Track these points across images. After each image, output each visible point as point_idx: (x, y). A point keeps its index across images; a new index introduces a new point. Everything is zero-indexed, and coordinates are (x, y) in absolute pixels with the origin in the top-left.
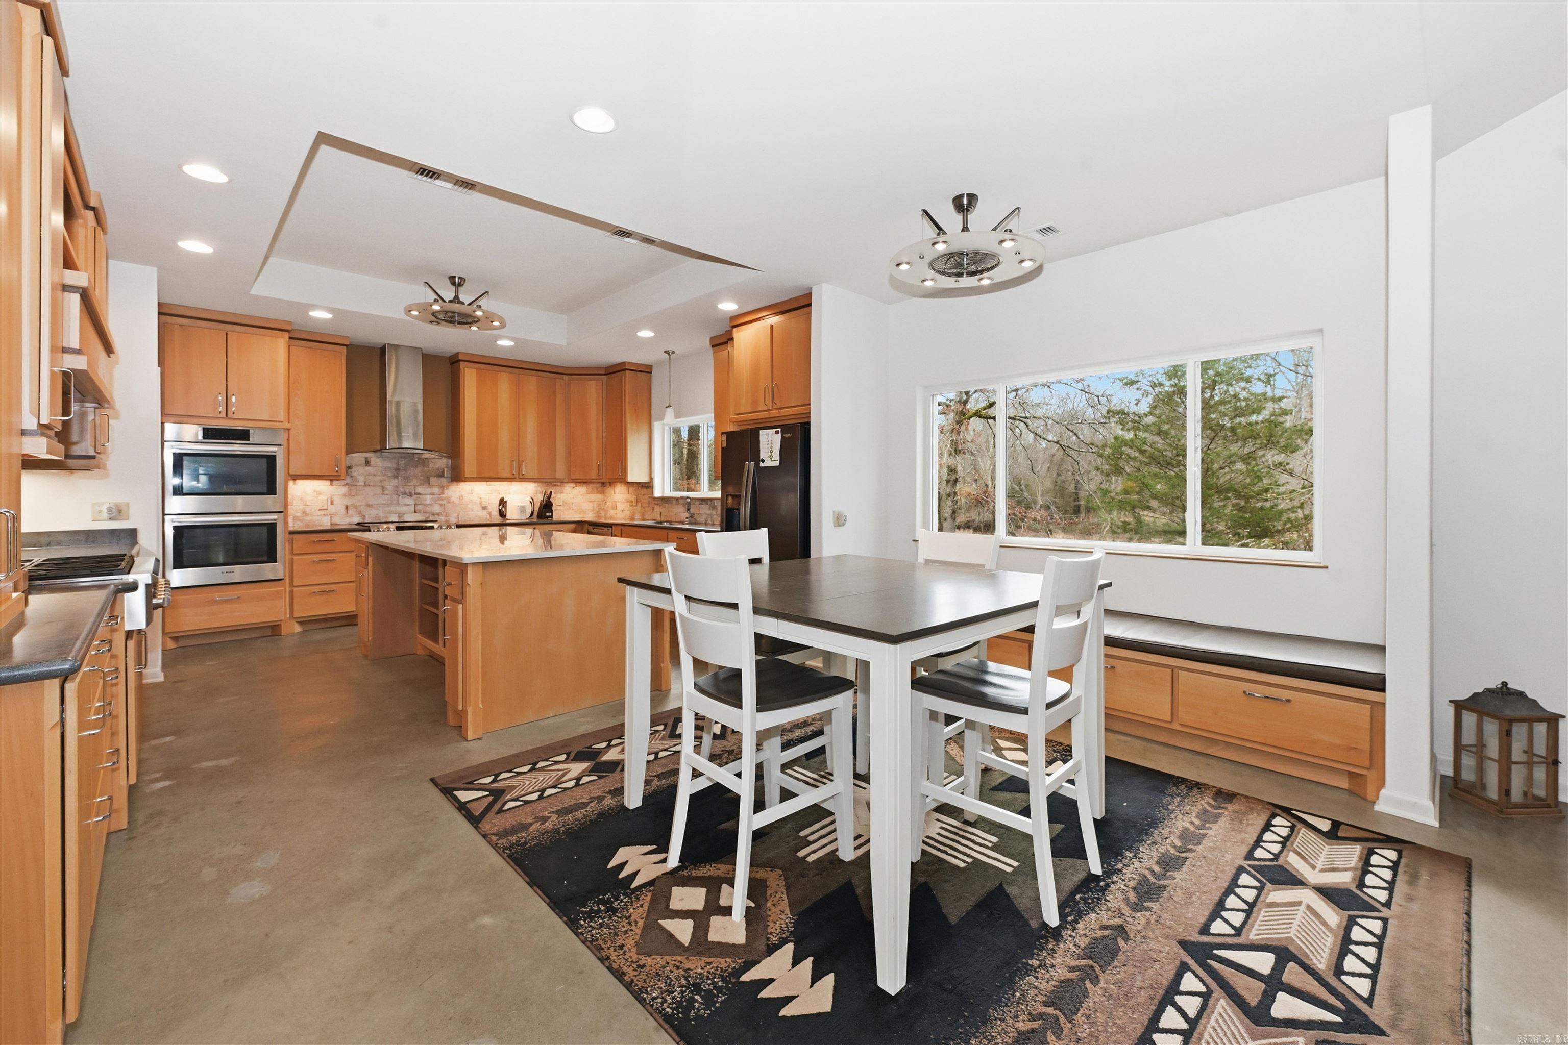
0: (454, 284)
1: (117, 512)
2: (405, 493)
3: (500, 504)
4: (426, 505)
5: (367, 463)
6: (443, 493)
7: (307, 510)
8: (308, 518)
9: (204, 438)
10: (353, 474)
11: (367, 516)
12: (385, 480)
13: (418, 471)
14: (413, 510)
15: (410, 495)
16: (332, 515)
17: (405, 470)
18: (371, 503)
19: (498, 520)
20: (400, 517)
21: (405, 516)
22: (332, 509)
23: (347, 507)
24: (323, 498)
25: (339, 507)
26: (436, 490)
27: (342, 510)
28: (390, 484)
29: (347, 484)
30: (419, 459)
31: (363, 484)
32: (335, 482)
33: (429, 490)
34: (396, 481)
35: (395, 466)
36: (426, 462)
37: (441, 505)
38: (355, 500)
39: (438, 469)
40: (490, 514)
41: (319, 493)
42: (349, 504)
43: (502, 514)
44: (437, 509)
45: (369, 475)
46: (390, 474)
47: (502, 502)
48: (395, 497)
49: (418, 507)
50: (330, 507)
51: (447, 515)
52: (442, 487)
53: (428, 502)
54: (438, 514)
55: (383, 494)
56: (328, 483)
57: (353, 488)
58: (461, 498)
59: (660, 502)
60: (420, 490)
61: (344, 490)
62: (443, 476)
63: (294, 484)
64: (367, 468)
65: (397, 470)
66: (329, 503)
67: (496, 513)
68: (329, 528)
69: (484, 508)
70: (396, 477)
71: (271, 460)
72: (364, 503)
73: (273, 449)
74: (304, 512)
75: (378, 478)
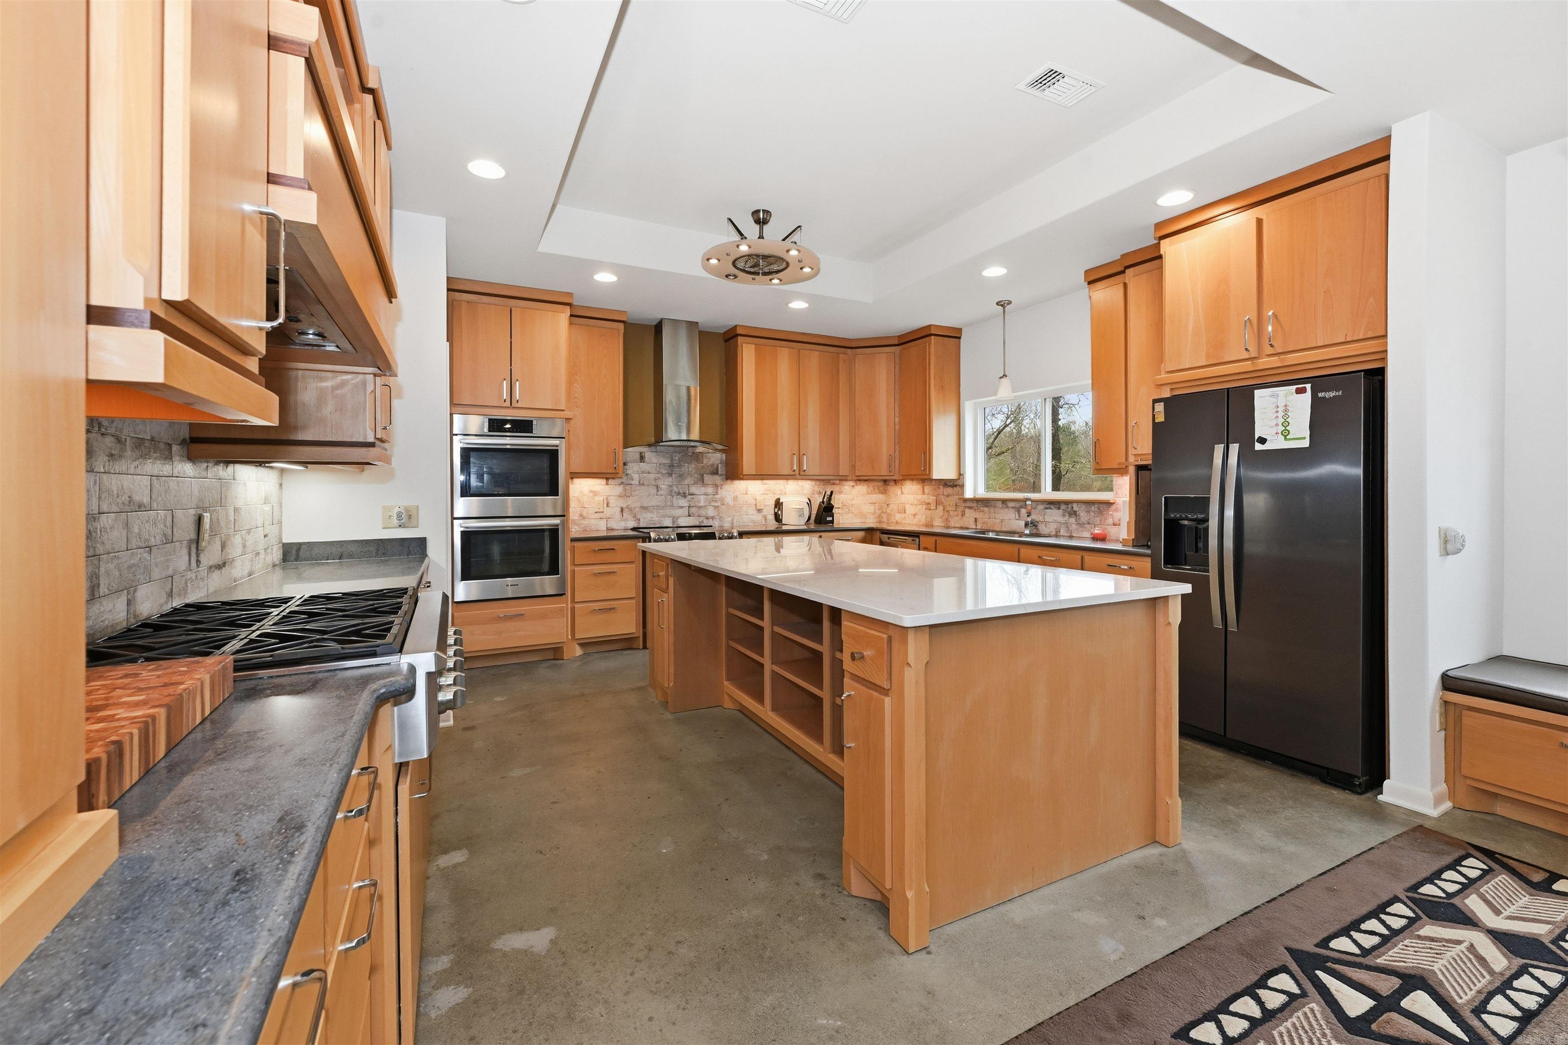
0: (757, 221)
1: (407, 518)
2: (679, 494)
3: (776, 507)
4: (700, 507)
5: (642, 458)
6: (717, 493)
7: (586, 513)
8: (585, 522)
9: (489, 431)
10: (629, 472)
11: (642, 521)
12: (659, 478)
13: (692, 467)
14: (687, 513)
15: (684, 495)
16: (608, 519)
17: (679, 466)
18: (645, 505)
19: (772, 525)
20: (674, 522)
21: (679, 520)
22: (608, 512)
23: (622, 510)
24: (599, 499)
25: (614, 509)
26: (710, 490)
27: (618, 513)
28: (665, 483)
29: (622, 483)
30: (693, 453)
31: (637, 482)
32: (610, 481)
33: (703, 490)
34: (670, 479)
35: (669, 461)
36: (700, 456)
37: (715, 507)
38: (630, 502)
39: (712, 465)
40: (765, 518)
41: (595, 493)
42: (624, 506)
43: (778, 518)
44: (711, 512)
45: (643, 472)
46: (664, 472)
47: (778, 504)
48: (669, 497)
49: (693, 510)
50: (606, 509)
51: (721, 519)
52: (716, 486)
53: (702, 504)
54: (713, 518)
55: (657, 495)
56: (604, 481)
57: (628, 487)
58: (735, 498)
59: (974, 505)
60: (693, 489)
61: (619, 490)
62: (718, 474)
63: (572, 483)
64: (642, 465)
65: (671, 466)
66: (605, 505)
67: (771, 517)
68: (604, 534)
69: (759, 511)
70: (670, 475)
71: (553, 454)
72: (639, 504)
73: (556, 442)
74: (581, 515)
75: (652, 476)
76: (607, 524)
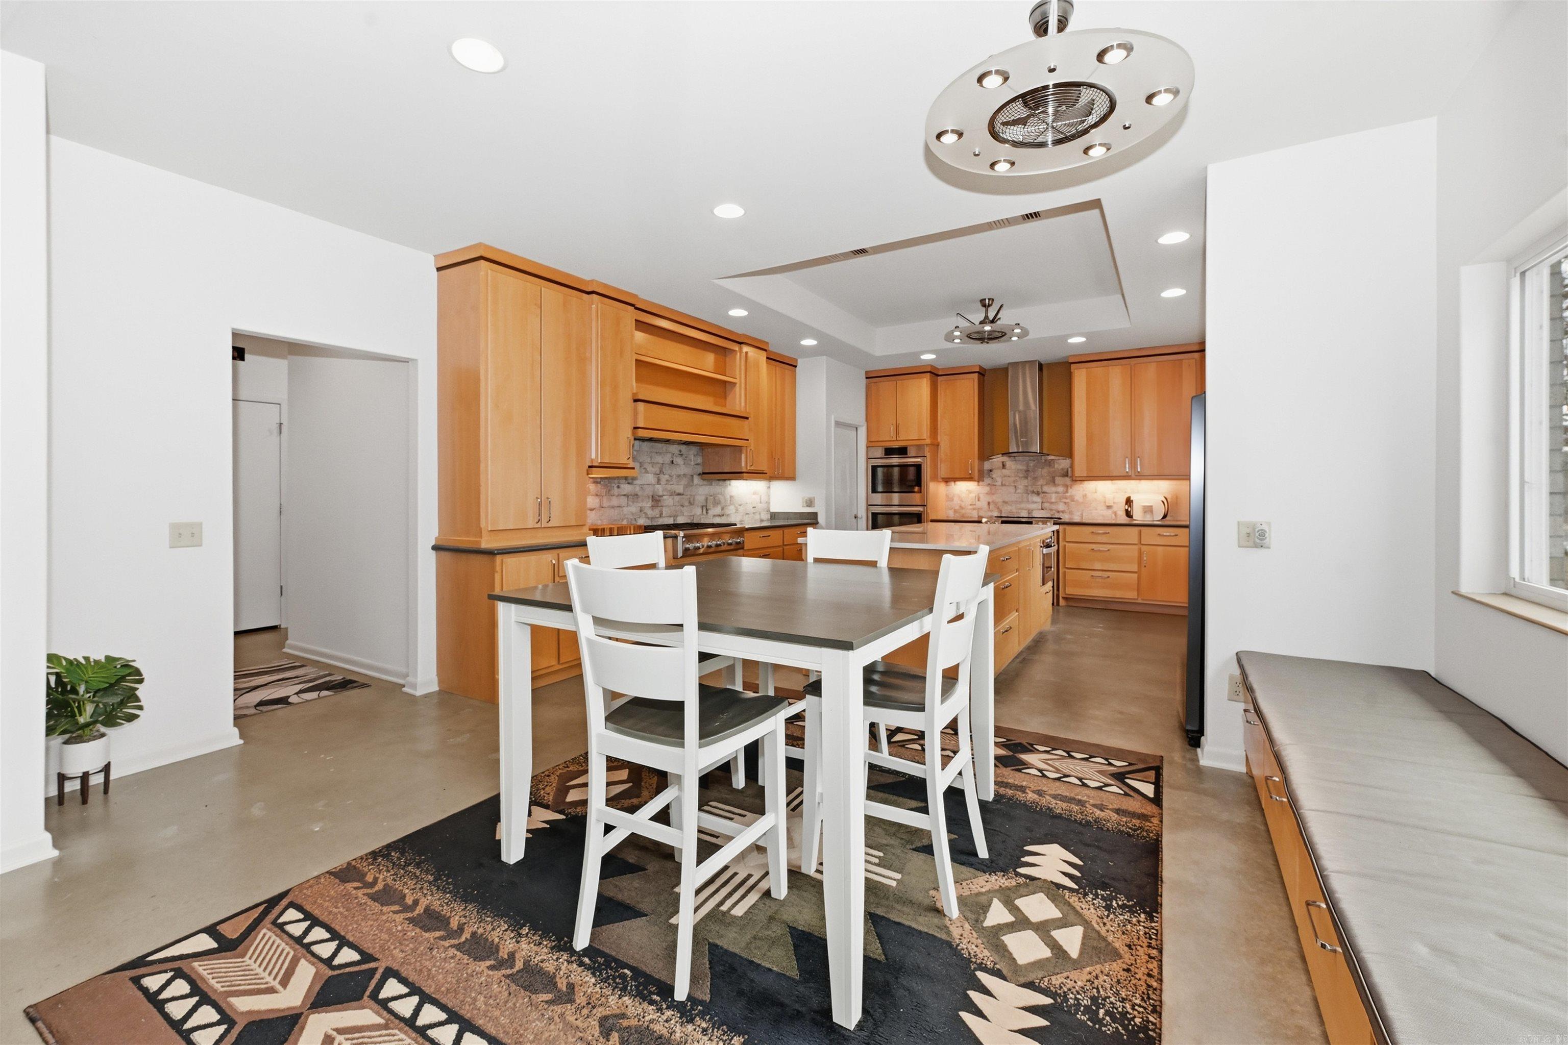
0: (984, 305)
1: (810, 503)
2: (1033, 492)
3: (1126, 504)
4: (1052, 503)
5: (1004, 466)
6: (1067, 492)
7: (963, 505)
8: (963, 511)
9: (885, 454)
10: (993, 476)
11: (1003, 512)
12: (1017, 481)
13: (1045, 471)
14: (1040, 507)
15: (1038, 494)
16: (978, 510)
17: (1034, 471)
18: (1006, 500)
19: (1124, 519)
20: (1029, 513)
21: (1034, 512)
22: (979, 504)
23: (989, 503)
24: (973, 495)
25: (983, 504)
26: (1061, 489)
27: (986, 506)
28: (1022, 484)
29: (989, 484)
30: (1046, 460)
31: (1000, 484)
32: (980, 483)
33: (1054, 489)
34: (1026, 481)
35: (1025, 468)
36: (1052, 462)
37: (1065, 503)
38: (995, 498)
39: (1062, 469)
40: (1115, 513)
41: (970, 492)
42: (990, 501)
43: (1128, 514)
44: (1061, 507)
45: (1005, 476)
46: (1021, 475)
47: (1129, 501)
48: (1025, 495)
49: (1046, 505)
50: (977, 502)
51: (1071, 513)
52: (1066, 486)
53: (1053, 500)
54: (1063, 512)
55: (1015, 493)
56: (976, 483)
57: (994, 487)
58: (1085, 496)
60: (1046, 489)
61: (987, 489)
62: (1067, 476)
63: (955, 484)
64: (1004, 471)
65: (1027, 471)
66: (976, 500)
67: (1123, 513)
68: (977, 519)
69: (1109, 507)
70: (1026, 478)
71: (917, 468)
72: (1000, 500)
73: (919, 460)
74: (960, 506)
75: (1012, 479)
76: (978, 513)
